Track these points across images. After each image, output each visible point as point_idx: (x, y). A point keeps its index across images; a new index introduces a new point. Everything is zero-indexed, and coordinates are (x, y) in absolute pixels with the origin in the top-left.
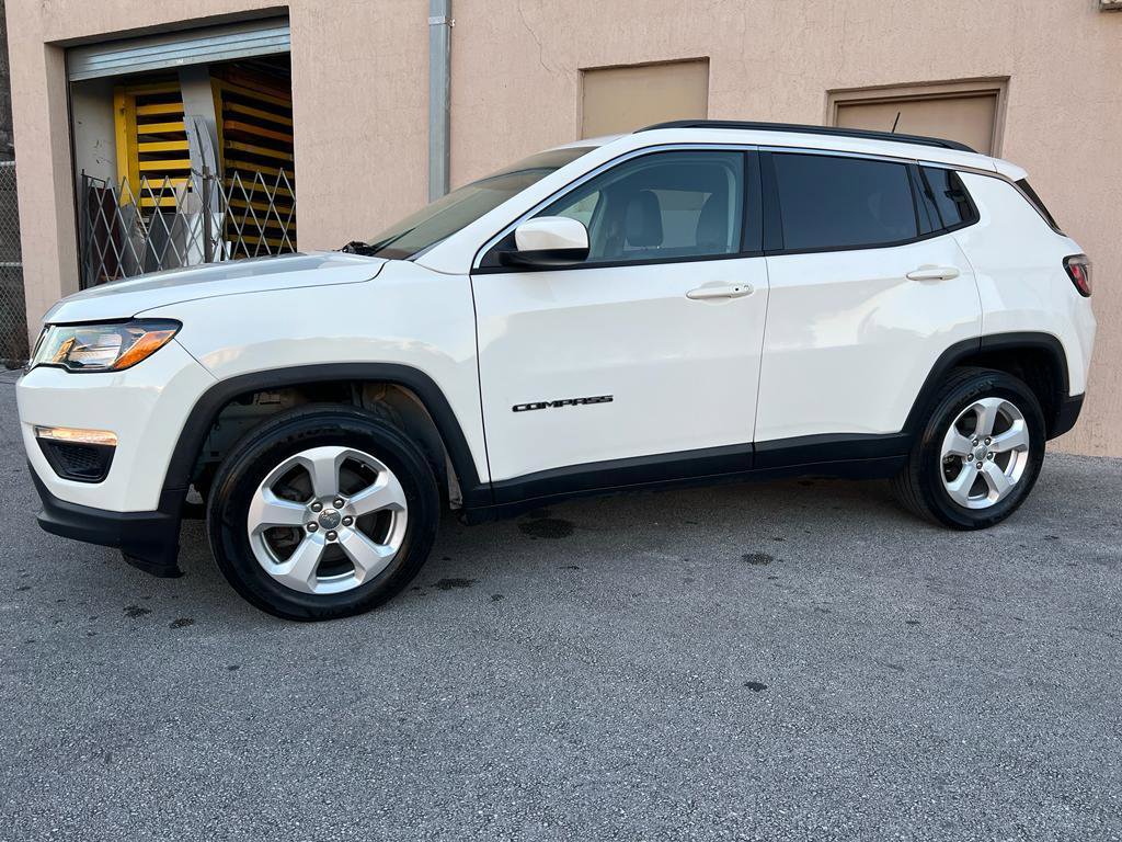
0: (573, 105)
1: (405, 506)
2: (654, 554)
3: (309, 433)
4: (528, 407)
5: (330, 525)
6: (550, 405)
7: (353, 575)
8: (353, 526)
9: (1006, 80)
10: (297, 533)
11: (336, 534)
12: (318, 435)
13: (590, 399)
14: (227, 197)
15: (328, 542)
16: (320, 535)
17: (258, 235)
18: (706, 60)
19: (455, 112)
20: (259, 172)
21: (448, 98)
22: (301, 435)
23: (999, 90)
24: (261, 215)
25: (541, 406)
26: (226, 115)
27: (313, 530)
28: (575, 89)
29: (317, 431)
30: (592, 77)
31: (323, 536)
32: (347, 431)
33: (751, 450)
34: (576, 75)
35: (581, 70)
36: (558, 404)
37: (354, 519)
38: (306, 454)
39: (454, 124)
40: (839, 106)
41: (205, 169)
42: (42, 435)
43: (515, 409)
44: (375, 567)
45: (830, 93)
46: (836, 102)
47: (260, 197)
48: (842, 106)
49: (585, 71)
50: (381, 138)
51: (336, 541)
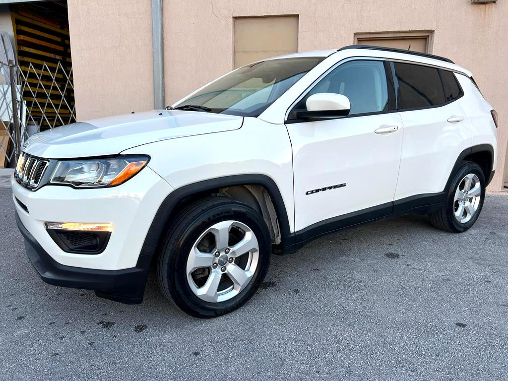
0: (231, 35)
1: (258, 249)
2: (344, 258)
3: (218, 214)
4: (312, 192)
5: (223, 264)
6: (321, 190)
7: (233, 289)
8: (233, 263)
9: (432, 32)
10: (207, 270)
11: (225, 267)
12: (222, 215)
13: (337, 186)
14: (26, 77)
15: (223, 273)
16: (218, 269)
17: (46, 97)
18: (297, 16)
19: (165, 36)
20: (45, 64)
21: (162, 28)
22: (214, 216)
23: (429, 36)
24: (47, 87)
25: (317, 191)
26: (18, 32)
27: (215, 267)
28: (231, 26)
29: (222, 213)
30: (238, 21)
31: (220, 270)
32: (235, 212)
33: (392, 205)
34: (231, 20)
35: (233, 17)
36: (324, 189)
37: (234, 259)
38: (215, 226)
39: (166, 42)
40: (359, 41)
41: (10, 62)
42: (51, 227)
43: (307, 194)
44: (245, 284)
45: (355, 34)
46: (358, 38)
47: (46, 78)
48: (359, 40)
49: (235, 18)
50: (124, 48)
51: (226, 272)
